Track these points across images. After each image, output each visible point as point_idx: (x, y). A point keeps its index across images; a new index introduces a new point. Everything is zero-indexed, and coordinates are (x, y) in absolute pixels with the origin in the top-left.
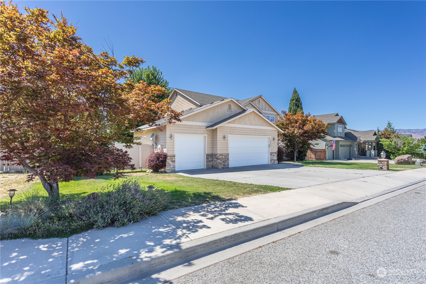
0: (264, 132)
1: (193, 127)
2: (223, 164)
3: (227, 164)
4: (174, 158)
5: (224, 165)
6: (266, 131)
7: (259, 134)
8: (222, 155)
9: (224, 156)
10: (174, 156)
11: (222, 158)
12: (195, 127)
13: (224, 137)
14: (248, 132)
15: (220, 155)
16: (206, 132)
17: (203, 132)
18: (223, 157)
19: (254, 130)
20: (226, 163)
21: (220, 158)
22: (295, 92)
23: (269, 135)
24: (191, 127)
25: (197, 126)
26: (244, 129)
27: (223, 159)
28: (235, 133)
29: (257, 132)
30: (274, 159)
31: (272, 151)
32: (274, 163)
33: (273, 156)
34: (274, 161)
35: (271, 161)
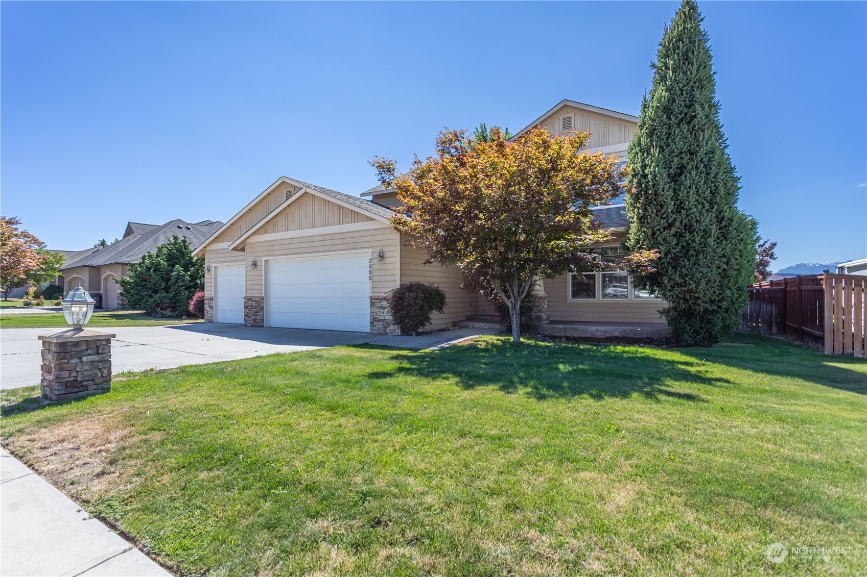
0: (350, 241)
2: (253, 317)
4: (211, 302)
5: (254, 320)
6: (355, 235)
8: (251, 300)
9: (255, 301)
10: (212, 299)
11: (252, 306)
13: (253, 264)
15: (248, 300)
18: (254, 303)
20: (258, 317)
21: (248, 306)
23: (365, 245)
27: (254, 308)
28: (276, 253)
30: (385, 319)
31: (376, 295)
32: (383, 331)
33: (382, 311)
34: (385, 324)
35: (372, 323)
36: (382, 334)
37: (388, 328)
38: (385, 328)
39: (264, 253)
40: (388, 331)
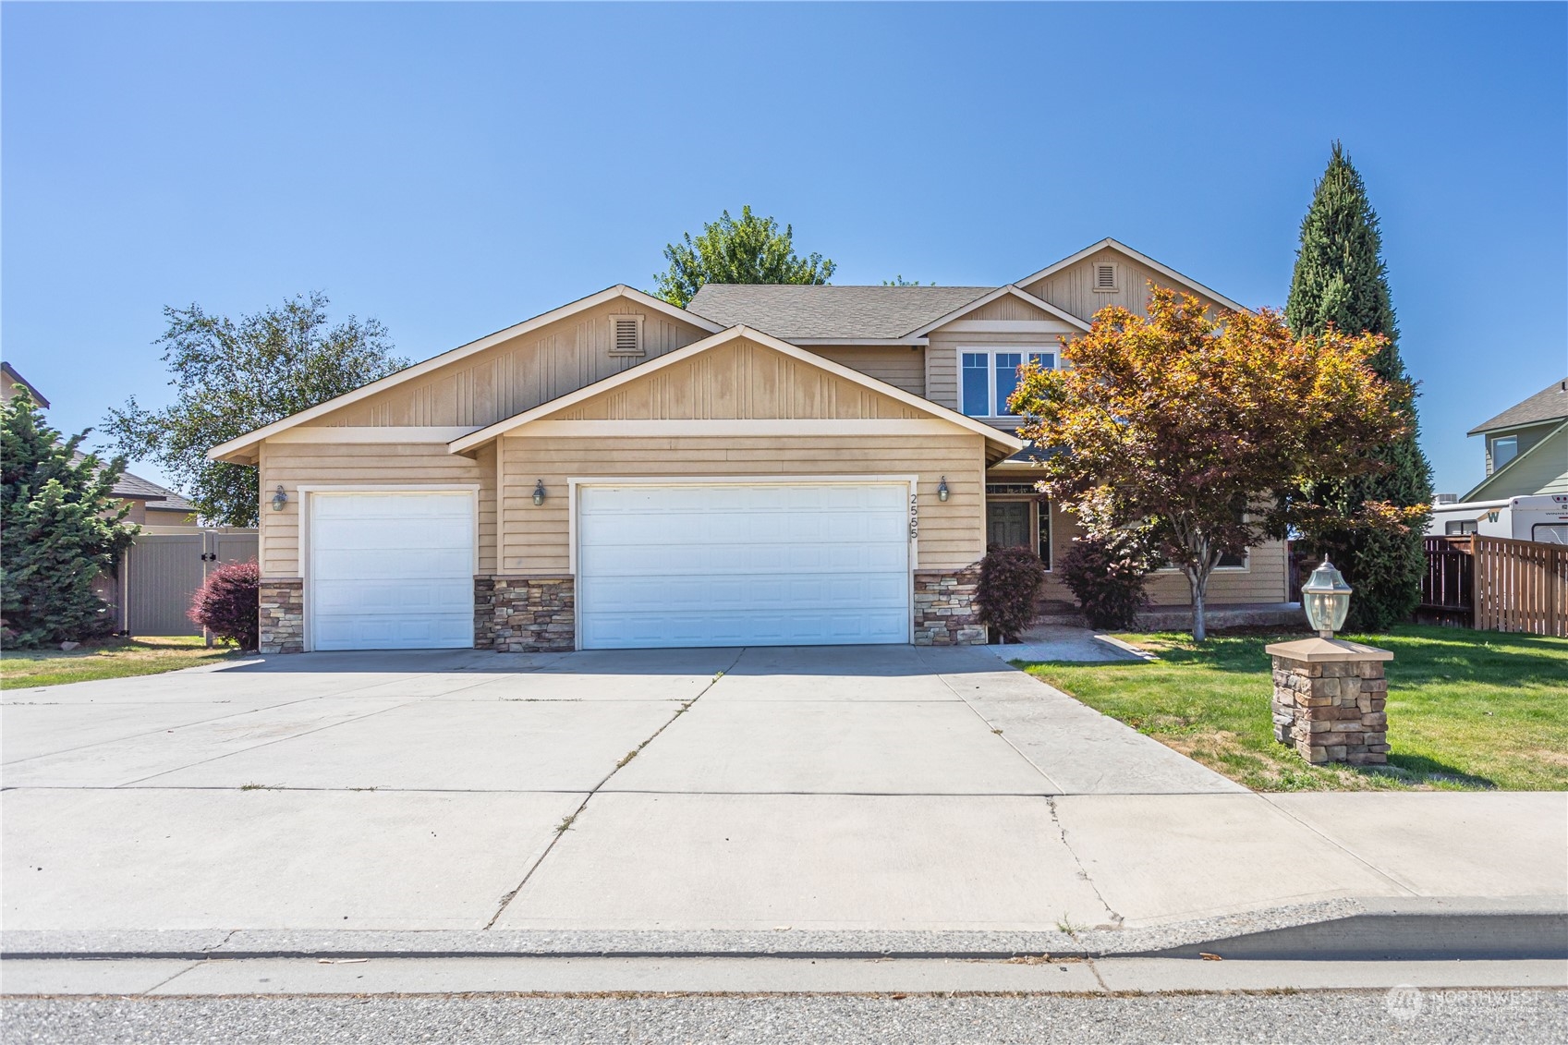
0: (858, 454)
1: (400, 450)
2: (534, 628)
3: (559, 629)
4: (294, 593)
5: (539, 635)
6: (871, 443)
7: (808, 467)
8: (526, 583)
9: (540, 586)
10: (298, 585)
11: (527, 599)
12: (408, 451)
13: (541, 492)
14: (721, 455)
15: (511, 584)
16: (475, 472)
17: (457, 473)
18: (536, 592)
19: (765, 443)
20: (550, 628)
21: (511, 601)
22: (1341, 169)
23: (899, 466)
24: (387, 451)
25: (423, 444)
26: (682, 444)
27: (535, 604)
28: (619, 468)
29: (788, 455)
30: (952, 615)
31: (928, 567)
32: (947, 639)
33: (944, 598)
34: (951, 624)
35: (917, 624)
36: (945, 645)
37: (960, 632)
38: (952, 632)
39: (574, 467)
40: (960, 637)
